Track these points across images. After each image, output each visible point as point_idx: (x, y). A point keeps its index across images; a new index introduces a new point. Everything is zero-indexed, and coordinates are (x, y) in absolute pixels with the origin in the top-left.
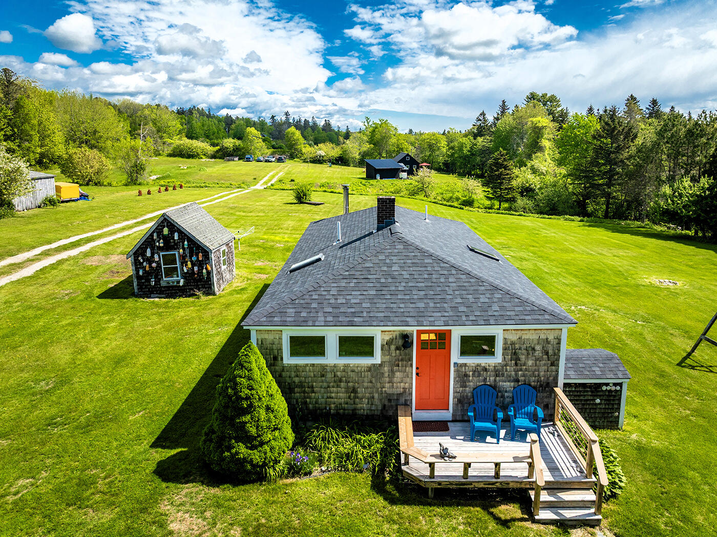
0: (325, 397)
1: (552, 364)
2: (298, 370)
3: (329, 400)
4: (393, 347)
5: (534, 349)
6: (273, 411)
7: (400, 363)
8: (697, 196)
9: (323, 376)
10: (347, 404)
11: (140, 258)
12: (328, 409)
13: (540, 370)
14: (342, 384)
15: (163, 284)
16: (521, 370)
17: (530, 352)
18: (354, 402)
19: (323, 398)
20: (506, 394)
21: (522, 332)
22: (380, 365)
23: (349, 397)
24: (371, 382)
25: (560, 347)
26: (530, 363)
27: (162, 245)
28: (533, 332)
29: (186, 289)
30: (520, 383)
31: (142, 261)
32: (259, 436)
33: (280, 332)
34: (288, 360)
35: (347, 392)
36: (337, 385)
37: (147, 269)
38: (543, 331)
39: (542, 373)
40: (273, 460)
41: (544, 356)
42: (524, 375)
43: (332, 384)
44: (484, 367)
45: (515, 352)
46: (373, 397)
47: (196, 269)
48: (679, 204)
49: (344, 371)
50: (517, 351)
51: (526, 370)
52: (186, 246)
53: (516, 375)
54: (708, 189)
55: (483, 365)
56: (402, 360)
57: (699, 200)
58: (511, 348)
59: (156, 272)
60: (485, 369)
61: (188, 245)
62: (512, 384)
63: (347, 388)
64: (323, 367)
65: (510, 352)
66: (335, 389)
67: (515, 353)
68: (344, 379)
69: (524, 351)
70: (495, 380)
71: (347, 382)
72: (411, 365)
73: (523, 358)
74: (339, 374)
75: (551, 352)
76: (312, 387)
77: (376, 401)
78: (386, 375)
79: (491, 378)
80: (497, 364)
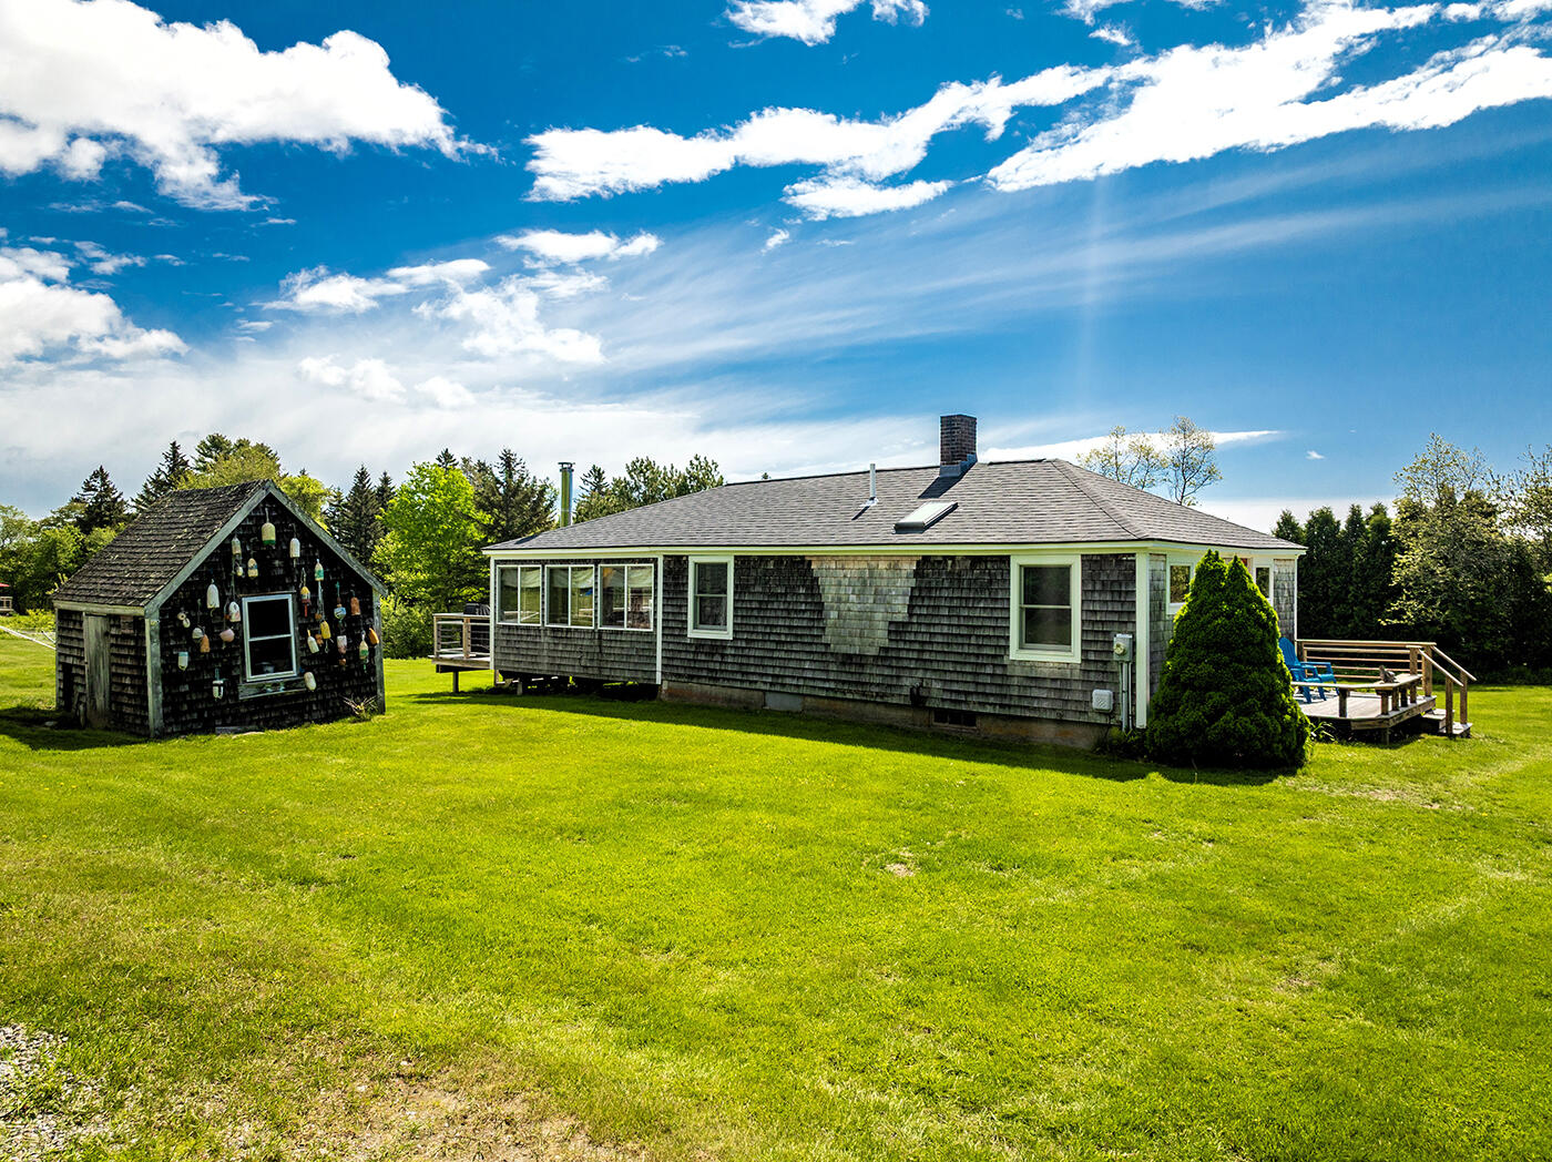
11: (182, 616)
15: (246, 693)
27: (254, 573)
29: (310, 704)
31: (187, 624)
33: (1164, 559)
34: (1169, 607)
37: (205, 648)
47: (342, 641)
52: (319, 578)
59: (226, 659)
61: (326, 574)
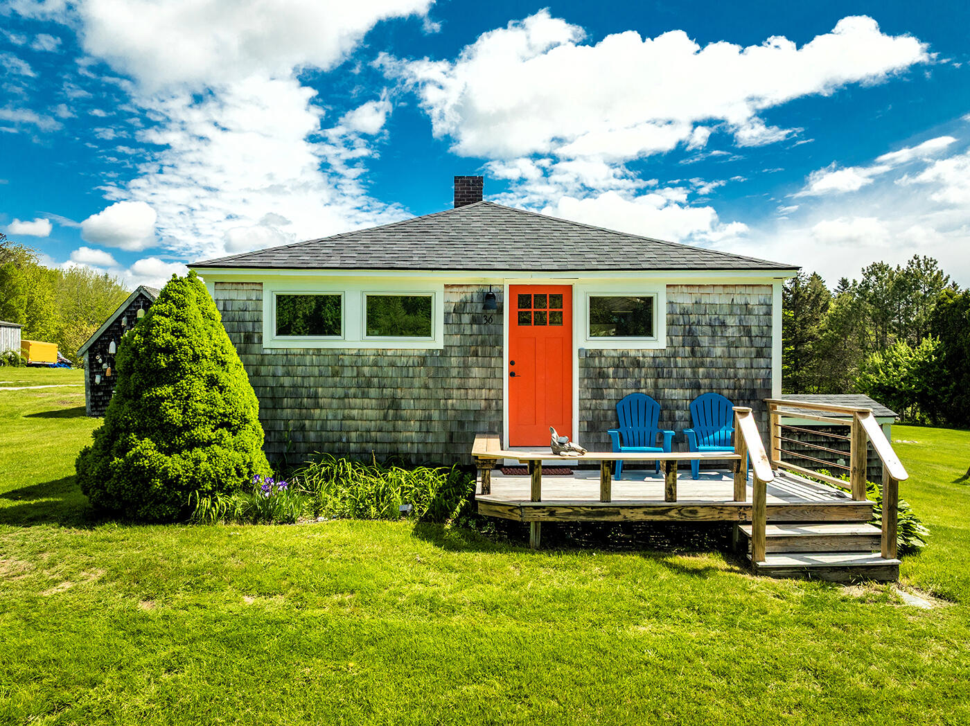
0: (340, 417)
1: (759, 354)
2: (288, 364)
3: (348, 422)
4: (466, 318)
5: (723, 325)
6: (221, 389)
7: (480, 349)
8: (919, 363)
9: (335, 374)
10: (380, 431)
11: (98, 357)
12: (344, 440)
13: (738, 366)
14: (373, 392)
16: (702, 365)
17: (718, 329)
18: (394, 426)
19: (335, 419)
20: (678, 413)
21: (702, 290)
22: (444, 353)
23: (385, 418)
24: (427, 387)
25: (770, 320)
26: (718, 351)
28: (720, 290)
30: (702, 391)
31: (100, 361)
32: (187, 427)
33: (258, 287)
34: (271, 340)
35: (380, 408)
36: (363, 393)
37: (108, 373)
38: (738, 290)
39: (741, 372)
40: (213, 481)
41: (743, 339)
42: (707, 376)
43: (352, 391)
44: (635, 358)
45: (690, 329)
46: (430, 419)
48: (895, 376)
49: (375, 364)
50: (694, 327)
51: (712, 365)
53: (695, 374)
54: (934, 353)
55: (632, 354)
56: (483, 343)
57: (923, 369)
58: (681, 322)
60: (637, 363)
62: (688, 392)
63: (382, 398)
64: (337, 355)
65: (679, 329)
66: (358, 401)
67: (690, 333)
68: (376, 380)
69: (707, 329)
70: (656, 386)
71: (381, 387)
72: (501, 354)
73: (705, 341)
74: (366, 370)
75: (755, 331)
76: (316, 397)
77: (436, 426)
78: (454, 372)
79: (649, 381)
80: (658, 353)
